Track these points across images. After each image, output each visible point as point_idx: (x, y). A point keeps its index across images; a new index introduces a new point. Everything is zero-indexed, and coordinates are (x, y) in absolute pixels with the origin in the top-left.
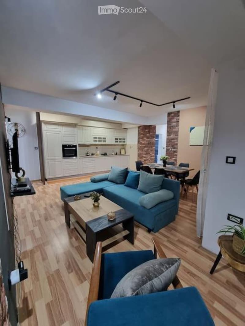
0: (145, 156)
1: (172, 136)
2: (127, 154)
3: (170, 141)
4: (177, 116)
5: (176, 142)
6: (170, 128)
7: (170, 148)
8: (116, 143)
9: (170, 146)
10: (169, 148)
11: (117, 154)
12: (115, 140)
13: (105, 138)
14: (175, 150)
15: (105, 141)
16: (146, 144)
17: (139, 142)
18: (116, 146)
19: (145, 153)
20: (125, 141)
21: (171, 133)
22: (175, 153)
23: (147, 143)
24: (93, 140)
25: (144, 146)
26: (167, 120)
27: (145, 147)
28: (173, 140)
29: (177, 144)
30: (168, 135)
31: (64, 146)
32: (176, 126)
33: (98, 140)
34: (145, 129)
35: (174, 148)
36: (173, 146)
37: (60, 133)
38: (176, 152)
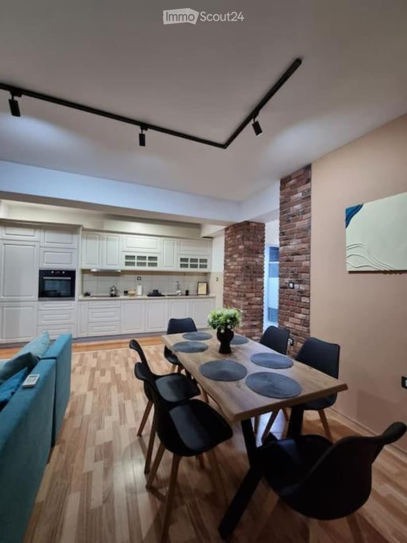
0: (234, 301)
1: (294, 245)
2: (211, 295)
3: (288, 261)
4: (305, 181)
5: (304, 263)
6: (289, 221)
7: (290, 282)
8: (184, 270)
9: (290, 274)
10: (287, 280)
11: (187, 293)
12: (180, 263)
13: (155, 258)
14: (302, 287)
15: (155, 265)
16: (237, 270)
17: (226, 266)
18: (186, 277)
19: (236, 294)
20: (208, 264)
21: (288, 237)
22: (304, 300)
23: (240, 267)
24: (125, 260)
25: (234, 275)
26: (281, 200)
27: (235, 278)
28: (296, 258)
29: (307, 270)
30: (283, 242)
31: (44, 273)
32: (304, 213)
33: (136, 261)
34: (237, 232)
35: (300, 282)
36: (296, 276)
37: (37, 244)
38: (306, 294)
